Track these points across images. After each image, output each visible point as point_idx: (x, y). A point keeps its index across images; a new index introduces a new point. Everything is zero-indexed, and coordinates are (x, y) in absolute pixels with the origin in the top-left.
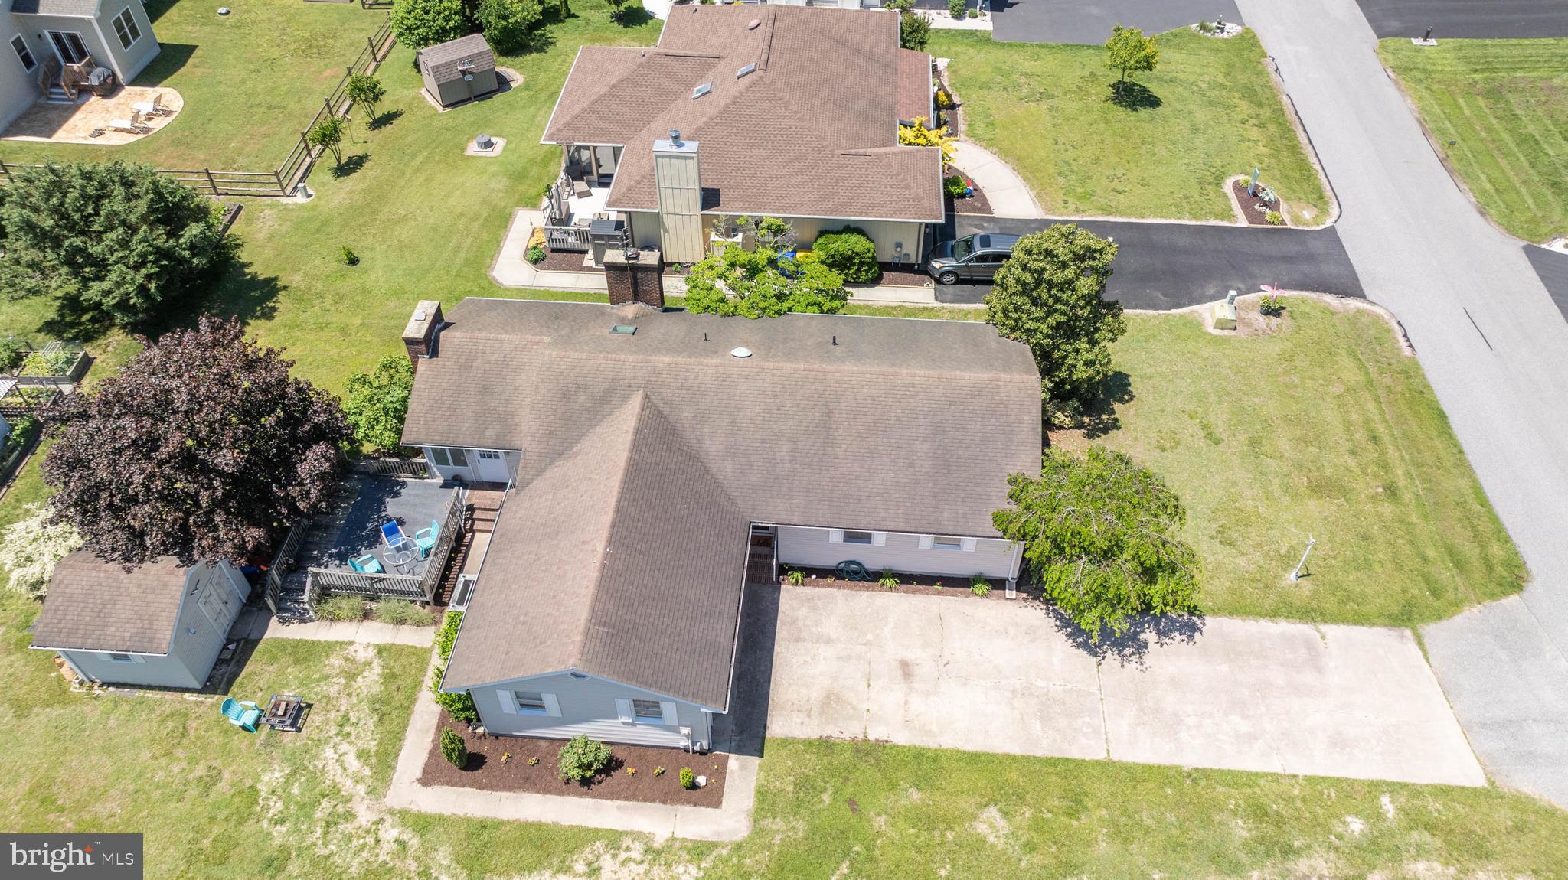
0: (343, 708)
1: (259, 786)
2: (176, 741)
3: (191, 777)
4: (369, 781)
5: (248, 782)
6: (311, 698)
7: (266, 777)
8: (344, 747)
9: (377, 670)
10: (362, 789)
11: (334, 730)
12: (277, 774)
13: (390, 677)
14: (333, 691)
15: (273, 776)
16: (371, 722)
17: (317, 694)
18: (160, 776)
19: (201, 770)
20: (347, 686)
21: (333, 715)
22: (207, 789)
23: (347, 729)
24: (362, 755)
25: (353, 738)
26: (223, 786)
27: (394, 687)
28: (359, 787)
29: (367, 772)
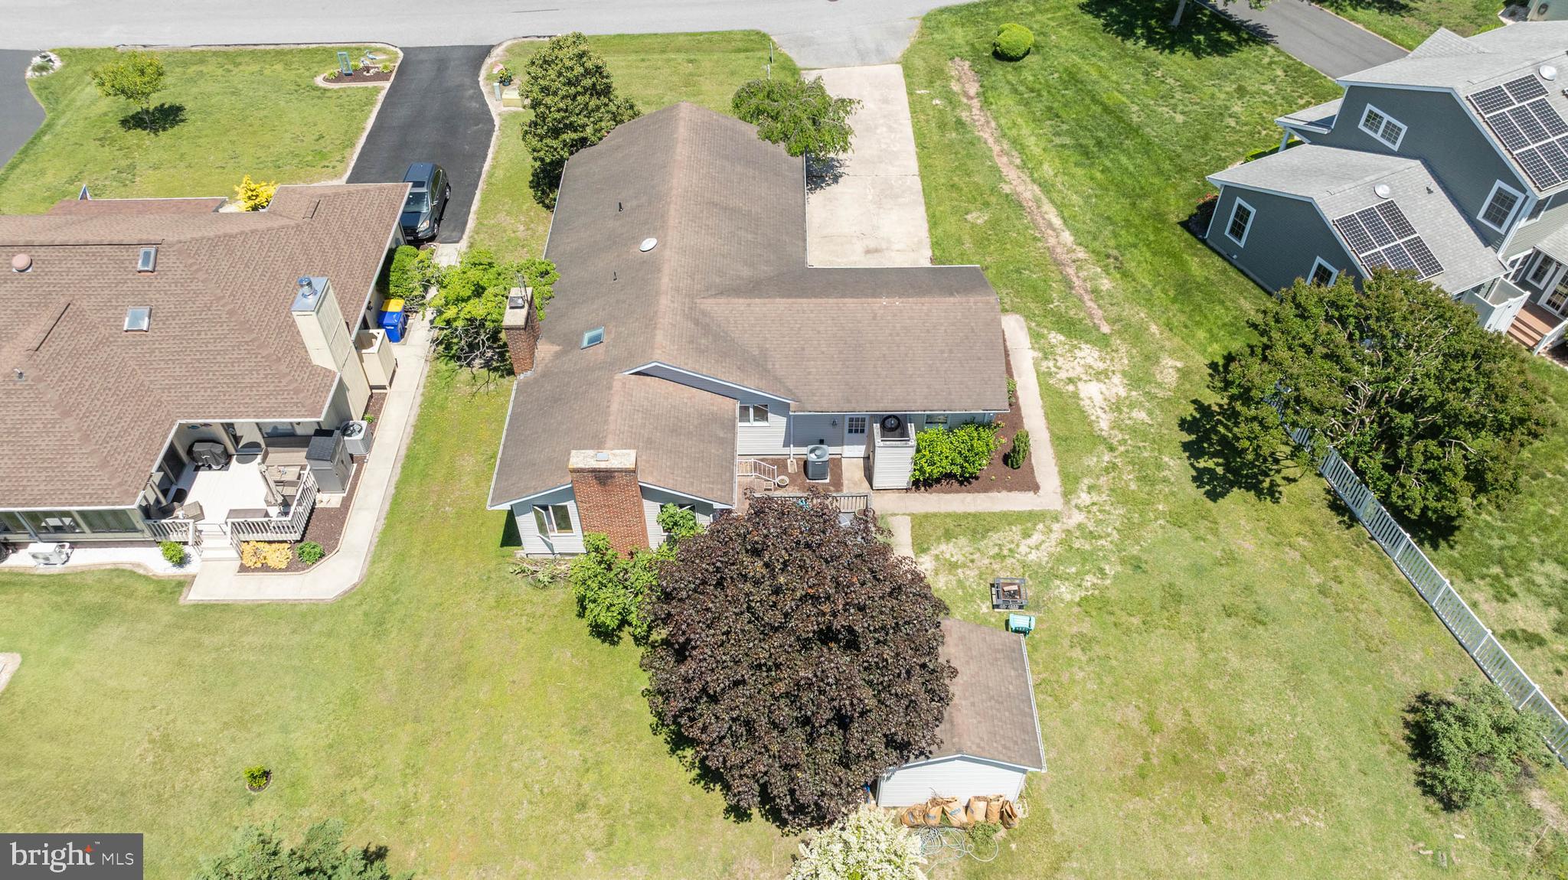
0: (987, 561)
1: (1077, 599)
2: (1056, 686)
3: (1084, 659)
4: (1048, 523)
5: (1076, 609)
6: (984, 587)
7: (1068, 597)
8: (1023, 549)
9: (943, 547)
10: (1056, 527)
11: (1009, 561)
12: (1063, 589)
13: (948, 535)
14: (972, 574)
15: (1065, 591)
16: (995, 537)
17: (979, 584)
18: (1092, 686)
19: (1077, 653)
20: (964, 566)
21: (996, 566)
22: (1091, 641)
23: (1005, 552)
24: (1027, 535)
25: (1012, 546)
26: (1086, 627)
27: (958, 529)
28: (1054, 529)
29: (1040, 526)
